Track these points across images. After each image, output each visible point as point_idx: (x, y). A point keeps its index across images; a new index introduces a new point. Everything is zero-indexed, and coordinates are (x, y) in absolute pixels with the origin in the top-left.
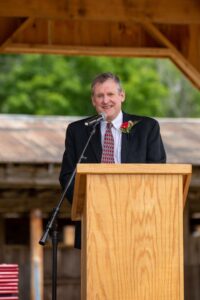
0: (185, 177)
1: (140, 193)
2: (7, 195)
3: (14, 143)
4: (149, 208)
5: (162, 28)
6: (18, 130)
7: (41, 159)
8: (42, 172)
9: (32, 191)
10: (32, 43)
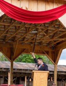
0: (48, 73)
1: (42, 75)
2: (22, 74)
3: (23, 66)
4: (43, 77)
5: (45, 51)
6: (24, 65)
7: (27, 69)
8: (27, 71)
9: (25, 73)
10: (26, 52)
